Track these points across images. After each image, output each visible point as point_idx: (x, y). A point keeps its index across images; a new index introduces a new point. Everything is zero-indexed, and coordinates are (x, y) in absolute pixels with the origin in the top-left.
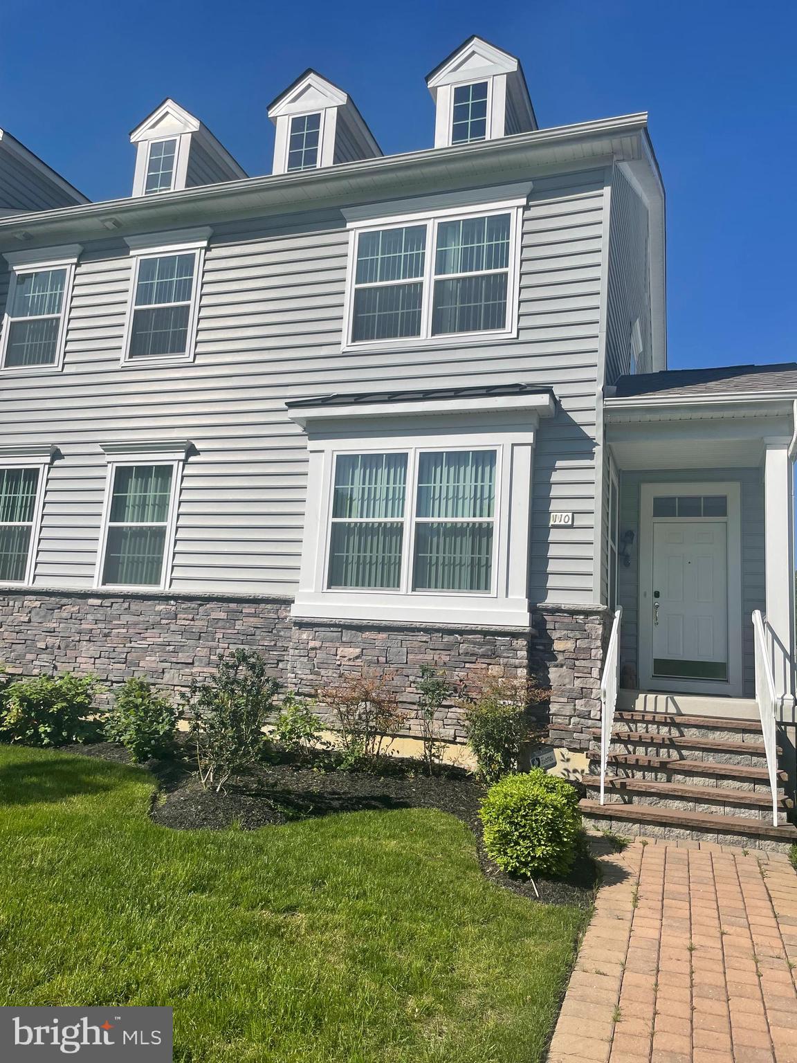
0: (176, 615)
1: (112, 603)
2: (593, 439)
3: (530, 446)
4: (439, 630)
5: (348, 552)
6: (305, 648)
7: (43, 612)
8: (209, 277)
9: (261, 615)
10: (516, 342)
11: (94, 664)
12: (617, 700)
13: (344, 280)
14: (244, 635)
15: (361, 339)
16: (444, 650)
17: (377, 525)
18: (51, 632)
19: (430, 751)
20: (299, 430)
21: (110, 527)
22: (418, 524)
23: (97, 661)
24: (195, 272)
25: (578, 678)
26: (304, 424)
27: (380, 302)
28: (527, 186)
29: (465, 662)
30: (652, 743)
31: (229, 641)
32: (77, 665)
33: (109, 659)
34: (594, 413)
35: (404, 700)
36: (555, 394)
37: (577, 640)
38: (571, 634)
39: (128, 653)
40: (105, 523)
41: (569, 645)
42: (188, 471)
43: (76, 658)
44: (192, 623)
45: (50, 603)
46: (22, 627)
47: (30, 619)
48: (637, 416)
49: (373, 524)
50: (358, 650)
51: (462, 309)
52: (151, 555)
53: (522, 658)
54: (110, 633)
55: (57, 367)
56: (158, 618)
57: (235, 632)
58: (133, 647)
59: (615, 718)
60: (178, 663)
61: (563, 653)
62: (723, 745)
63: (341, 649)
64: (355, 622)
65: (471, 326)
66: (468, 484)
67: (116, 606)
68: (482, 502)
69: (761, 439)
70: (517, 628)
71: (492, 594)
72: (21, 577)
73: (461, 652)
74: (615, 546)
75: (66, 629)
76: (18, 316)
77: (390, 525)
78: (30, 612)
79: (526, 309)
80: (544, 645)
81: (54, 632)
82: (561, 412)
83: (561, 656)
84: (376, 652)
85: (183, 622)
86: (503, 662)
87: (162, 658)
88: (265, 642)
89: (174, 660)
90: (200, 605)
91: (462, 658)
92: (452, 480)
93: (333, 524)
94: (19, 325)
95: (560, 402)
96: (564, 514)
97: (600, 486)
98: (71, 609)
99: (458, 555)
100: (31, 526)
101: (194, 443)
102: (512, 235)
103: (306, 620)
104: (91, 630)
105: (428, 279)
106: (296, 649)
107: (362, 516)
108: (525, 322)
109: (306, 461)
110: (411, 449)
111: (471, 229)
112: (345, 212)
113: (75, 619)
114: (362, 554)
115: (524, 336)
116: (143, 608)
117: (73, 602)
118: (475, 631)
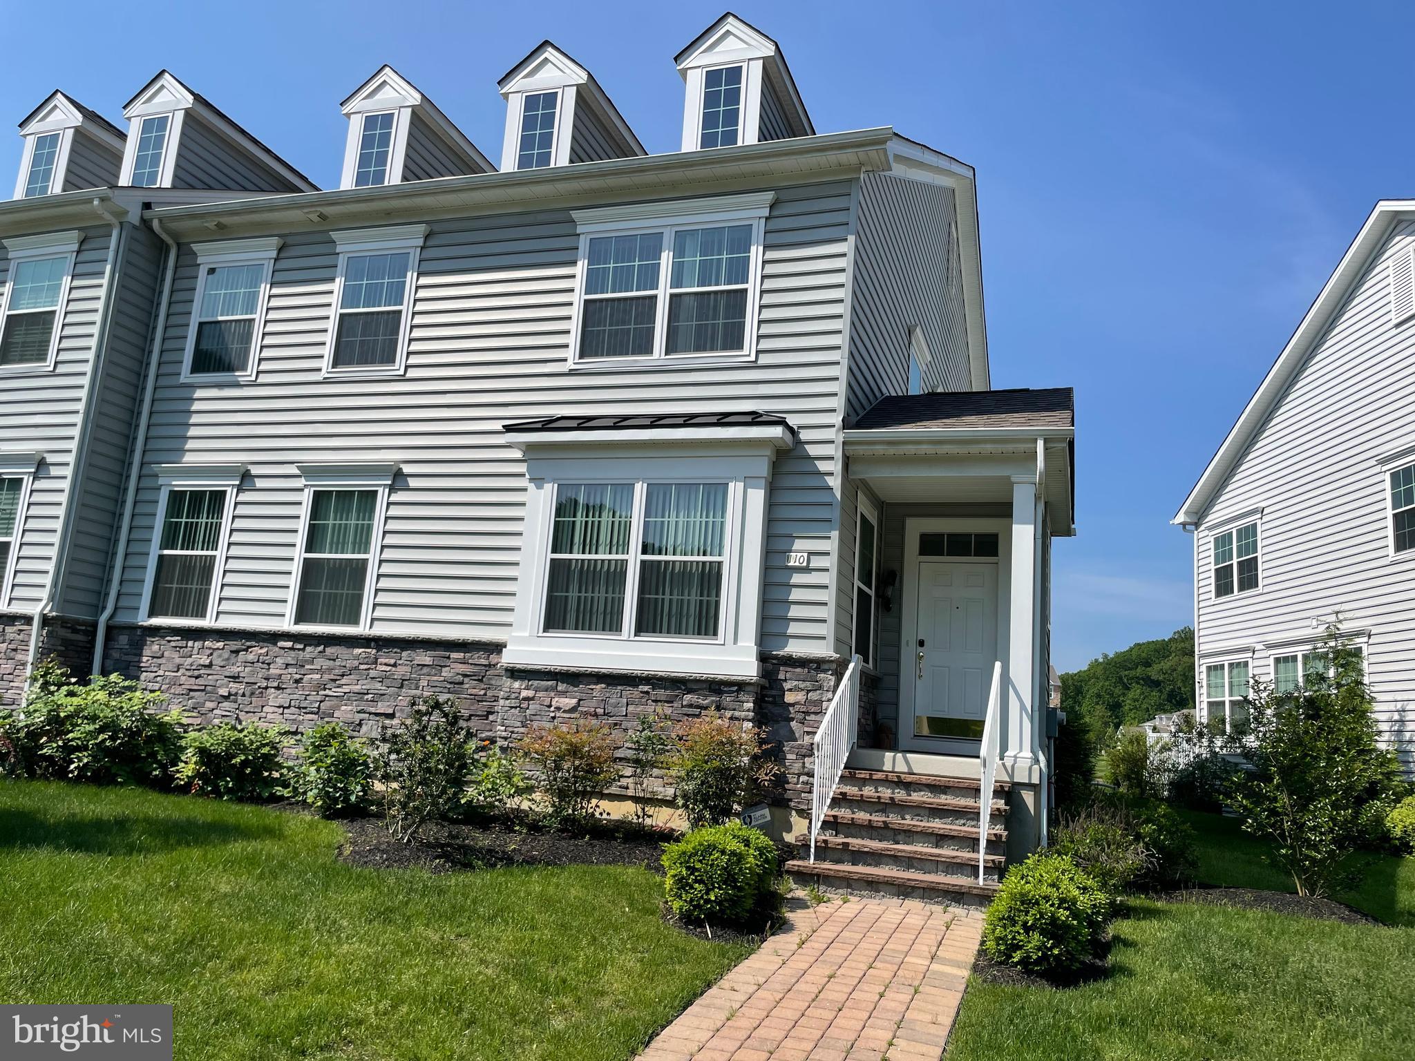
0: (376, 660)
1: (306, 646)
2: (831, 474)
3: (763, 481)
4: (661, 679)
5: (567, 592)
6: (516, 698)
7: (226, 654)
8: (424, 281)
9: (470, 661)
10: (754, 366)
11: (282, 714)
12: (848, 758)
13: (572, 290)
14: (451, 683)
15: (590, 356)
16: (666, 702)
17: (599, 562)
18: (235, 678)
19: (643, 809)
20: (518, 454)
21: (305, 559)
22: (643, 562)
23: (286, 711)
24: (409, 274)
25: (808, 733)
26: (524, 449)
27: (612, 315)
28: (769, 196)
29: (688, 715)
30: (879, 803)
31: (433, 689)
32: (263, 715)
33: (299, 708)
34: (833, 446)
35: (622, 756)
36: (790, 424)
37: (808, 691)
38: (802, 685)
39: (321, 702)
40: (299, 554)
41: (800, 697)
42: (394, 498)
43: (263, 707)
44: (394, 669)
45: (235, 645)
46: (201, 672)
47: (211, 662)
48: (880, 450)
49: (596, 561)
50: (574, 701)
51: (699, 327)
52: (350, 592)
53: (748, 710)
54: (302, 679)
55: (250, 376)
56: (356, 663)
57: (442, 679)
58: (327, 696)
59: (842, 777)
60: (376, 714)
61: (793, 705)
62: (949, 805)
63: (556, 699)
64: (572, 669)
65: (708, 346)
66: (698, 519)
67: (309, 649)
68: (713, 539)
69: (1009, 477)
70: (744, 678)
71: (720, 640)
72: (202, 614)
73: (684, 703)
74: (871, 589)
75: (252, 674)
76: (207, 316)
77: (613, 562)
78: (211, 654)
79: (766, 329)
80: (774, 696)
81: (238, 677)
82: (799, 443)
83: (791, 709)
84: (594, 703)
85: (384, 668)
86: (728, 714)
87: (359, 708)
88: (474, 692)
89: (373, 710)
90: (403, 649)
91: (686, 710)
92: (682, 514)
93: (552, 560)
94: (209, 325)
95: (799, 433)
96: (799, 555)
97: (838, 525)
98: (258, 651)
99: (686, 598)
100: (215, 556)
101: (402, 466)
102: (753, 249)
103: (518, 666)
104: (281, 675)
105: (663, 292)
106: (507, 699)
107: (584, 552)
108: (765, 344)
109: (525, 490)
110: (638, 480)
111: (710, 239)
112: (575, 215)
113: (263, 663)
114: (583, 594)
115: (764, 359)
116: (339, 652)
117: (261, 644)
118: (699, 680)
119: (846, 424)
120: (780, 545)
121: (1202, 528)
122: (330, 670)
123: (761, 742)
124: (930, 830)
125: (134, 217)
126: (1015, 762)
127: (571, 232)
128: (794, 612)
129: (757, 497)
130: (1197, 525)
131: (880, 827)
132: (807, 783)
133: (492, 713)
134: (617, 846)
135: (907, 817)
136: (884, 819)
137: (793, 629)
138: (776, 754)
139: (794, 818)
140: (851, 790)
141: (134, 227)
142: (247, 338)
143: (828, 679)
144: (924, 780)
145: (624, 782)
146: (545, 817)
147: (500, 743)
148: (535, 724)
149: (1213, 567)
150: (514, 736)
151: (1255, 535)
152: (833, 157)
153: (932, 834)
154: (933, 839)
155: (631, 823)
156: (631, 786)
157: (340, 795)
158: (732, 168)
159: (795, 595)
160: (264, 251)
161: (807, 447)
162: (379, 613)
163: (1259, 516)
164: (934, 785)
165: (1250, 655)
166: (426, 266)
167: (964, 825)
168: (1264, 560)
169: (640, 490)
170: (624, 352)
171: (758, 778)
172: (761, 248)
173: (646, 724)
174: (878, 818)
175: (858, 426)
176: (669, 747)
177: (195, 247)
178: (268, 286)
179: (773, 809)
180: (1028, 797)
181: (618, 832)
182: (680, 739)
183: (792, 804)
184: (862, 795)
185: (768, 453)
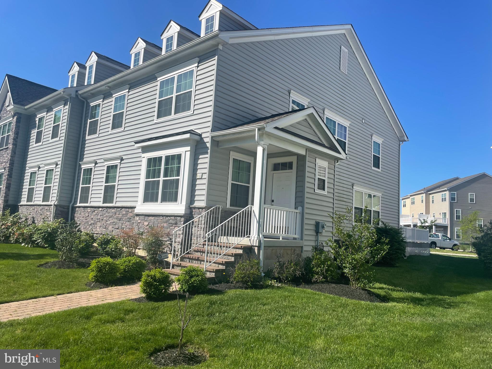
0: (116, 213)
1: (104, 210)
2: (208, 147)
3: (190, 151)
4: (164, 216)
6: (137, 222)
7: (91, 213)
8: (129, 101)
10: (193, 115)
13: (156, 98)
15: (159, 118)
16: (166, 222)
18: (92, 219)
22: (163, 180)
24: (126, 100)
33: (102, 227)
34: (209, 138)
39: (106, 225)
40: (104, 184)
41: (198, 219)
45: (92, 210)
46: (87, 218)
47: (88, 215)
50: (148, 223)
51: (182, 105)
52: (112, 194)
54: (103, 219)
55: (97, 135)
56: (112, 214)
63: (145, 222)
65: (184, 110)
66: (176, 166)
71: (178, 203)
72: (87, 202)
73: (169, 223)
74: (248, 184)
75: (95, 218)
77: (157, 181)
79: (196, 103)
84: (151, 224)
85: (117, 215)
86: (178, 225)
87: (113, 227)
90: (121, 210)
92: (172, 165)
93: (146, 181)
95: (202, 135)
96: (200, 174)
97: (209, 164)
99: (172, 190)
101: (123, 157)
103: (138, 213)
104: (100, 218)
105: (174, 95)
108: (195, 107)
110: (163, 155)
112: (156, 75)
113: (97, 215)
115: (195, 112)
116: (110, 211)
117: (97, 210)
118: (172, 215)
120: (196, 172)
122: (108, 216)
125: (73, 95)
128: (197, 193)
137: (196, 198)
141: (74, 98)
159: (197, 187)
160: (101, 99)
161: (204, 139)
162: (117, 199)
166: (129, 97)
169: (163, 158)
172: (195, 77)
175: (214, 131)
185: (191, 142)
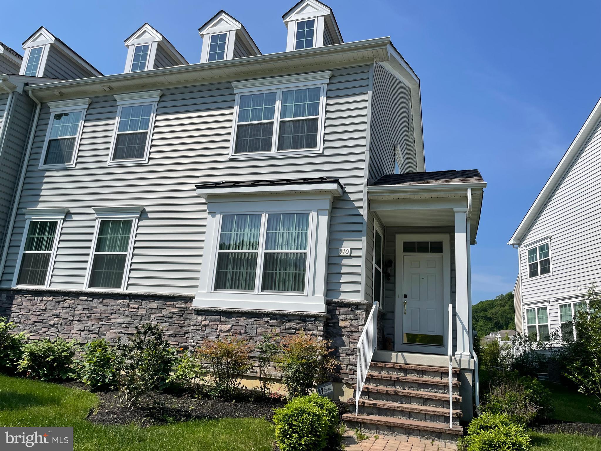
1: (93, 299)
2: (362, 208)
3: (327, 211)
4: (275, 314)
5: (227, 269)
6: (199, 325)
7: (53, 303)
8: (159, 118)
9: (177, 306)
10: (322, 155)
11: (80, 334)
12: (373, 356)
13: (231, 121)
14: (166, 317)
15: (240, 152)
16: (277, 326)
17: (243, 254)
18: (57, 316)
19: (265, 385)
20: (203, 201)
21: (95, 255)
22: (266, 254)
23: (82, 333)
24: (152, 115)
25: (352, 342)
26: (206, 198)
27: (251, 132)
28: (329, 73)
29: (289, 333)
30: (391, 380)
31: (158, 321)
32: (71, 334)
33: (89, 331)
34: (362, 194)
35: (254, 355)
36: (341, 183)
37: (352, 320)
38: (348, 317)
39: (100, 328)
40: (92, 252)
41: (347, 323)
42: (141, 223)
43: (71, 330)
44: (137, 310)
45: (58, 299)
46: (41, 312)
47: (46, 308)
48: (386, 196)
49: (242, 253)
50: (229, 326)
51: (294, 138)
52: (117, 271)
53: (320, 331)
54: (91, 316)
55: (72, 165)
56: (119, 307)
57: (162, 315)
58: (103, 325)
59: (370, 366)
60: (128, 334)
61: (344, 328)
62: (428, 381)
63: (220, 325)
64: (229, 310)
65: (299, 146)
66: (294, 231)
67: (95, 300)
68: (302, 242)
69: (453, 209)
70: (318, 313)
71: (305, 293)
72: (42, 283)
73: (287, 327)
74: (380, 269)
75: (66, 313)
76: (54, 137)
77: (251, 254)
78: (46, 303)
79: (327, 137)
80: (333, 323)
81: (59, 315)
82: (345, 193)
83: (343, 330)
84: (239, 327)
85: (133, 310)
86: (310, 332)
87: (119, 331)
88: (178, 322)
89: (126, 332)
90: (143, 300)
91: (287, 331)
92: (286, 229)
93: (219, 253)
94: (54, 142)
95: (345, 188)
96: (346, 249)
97: (365, 234)
98: (70, 301)
99: (288, 272)
100: (51, 254)
101: (145, 207)
102: (321, 99)
103: (201, 308)
104: (80, 314)
105: (276, 121)
106: (195, 326)
107: (235, 249)
108: (327, 145)
109: (206, 218)
110: (263, 212)
111: (300, 95)
112: (233, 84)
113: (72, 308)
114: (235, 271)
115: (327, 152)
116: (110, 302)
117: (71, 298)
118: (294, 315)
119: (369, 183)
120: (335, 244)
121: (522, 246)
122: (105, 311)
123: (328, 348)
124: (420, 396)
125: (20, 89)
126: (461, 357)
127: (231, 93)
128: (344, 279)
129: (324, 220)
130: (519, 245)
131: (392, 394)
132: (351, 370)
133: (187, 333)
134: (250, 406)
135: (406, 388)
136: (394, 389)
137: (343, 287)
138: (335, 355)
139: (345, 388)
140: (375, 373)
141: (20, 94)
142: (72, 147)
143: (362, 314)
144: (414, 367)
145: (255, 369)
146: (211, 390)
147: (191, 349)
148: (209, 339)
149: (528, 264)
150: (198, 345)
151: (548, 248)
152: (360, 53)
153: (421, 398)
154: (422, 401)
155: (258, 391)
156: (258, 371)
157: (100, 378)
158: (310, 60)
159: (344, 270)
160: (82, 105)
161: (349, 195)
162: (132, 281)
163: (549, 240)
164: (419, 370)
165: (548, 304)
166: (160, 111)
167: (437, 392)
168: (552, 260)
169: (264, 217)
170: (257, 150)
171: (327, 368)
172: (325, 98)
173: (266, 338)
174: (391, 389)
175: (375, 184)
176: (279, 351)
177: (49, 104)
178: (83, 122)
179: (334, 384)
180: (469, 376)
181: (251, 397)
182: (285, 346)
183: (344, 381)
184: (381, 376)
185: (330, 197)
